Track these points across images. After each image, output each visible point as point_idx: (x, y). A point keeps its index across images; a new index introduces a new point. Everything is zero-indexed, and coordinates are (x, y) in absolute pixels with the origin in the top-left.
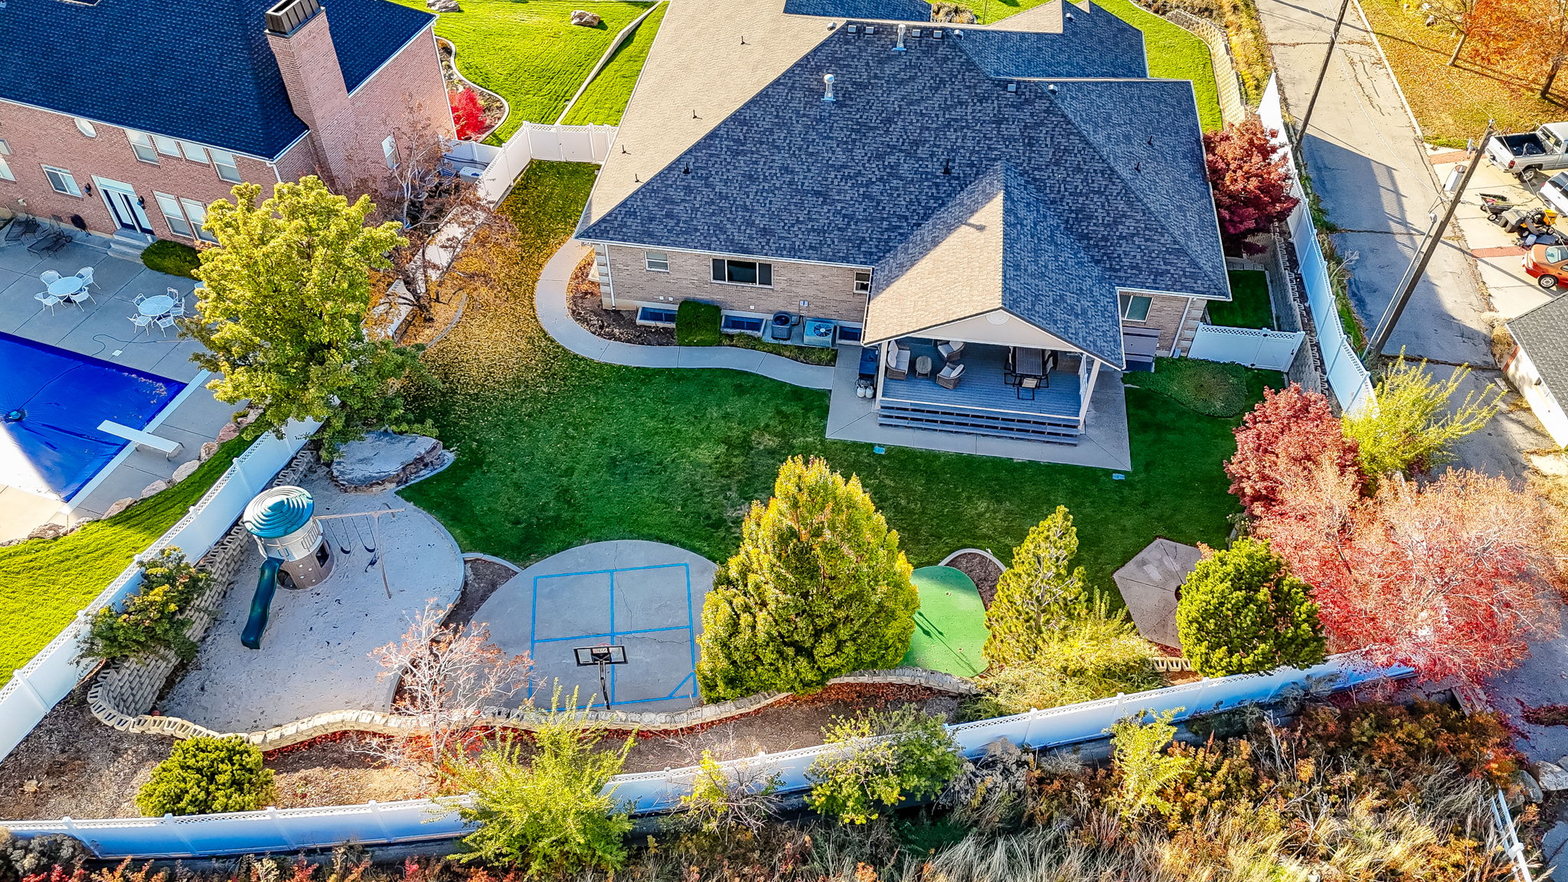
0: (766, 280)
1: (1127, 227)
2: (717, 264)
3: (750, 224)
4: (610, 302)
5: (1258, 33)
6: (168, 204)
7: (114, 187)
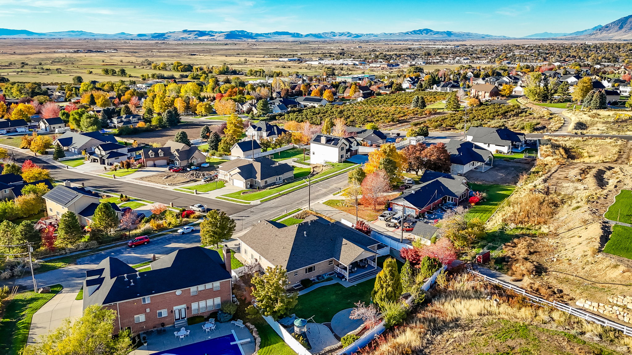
0: (315, 270)
2: (306, 270)
3: (310, 259)
6: (194, 306)
7: (179, 308)
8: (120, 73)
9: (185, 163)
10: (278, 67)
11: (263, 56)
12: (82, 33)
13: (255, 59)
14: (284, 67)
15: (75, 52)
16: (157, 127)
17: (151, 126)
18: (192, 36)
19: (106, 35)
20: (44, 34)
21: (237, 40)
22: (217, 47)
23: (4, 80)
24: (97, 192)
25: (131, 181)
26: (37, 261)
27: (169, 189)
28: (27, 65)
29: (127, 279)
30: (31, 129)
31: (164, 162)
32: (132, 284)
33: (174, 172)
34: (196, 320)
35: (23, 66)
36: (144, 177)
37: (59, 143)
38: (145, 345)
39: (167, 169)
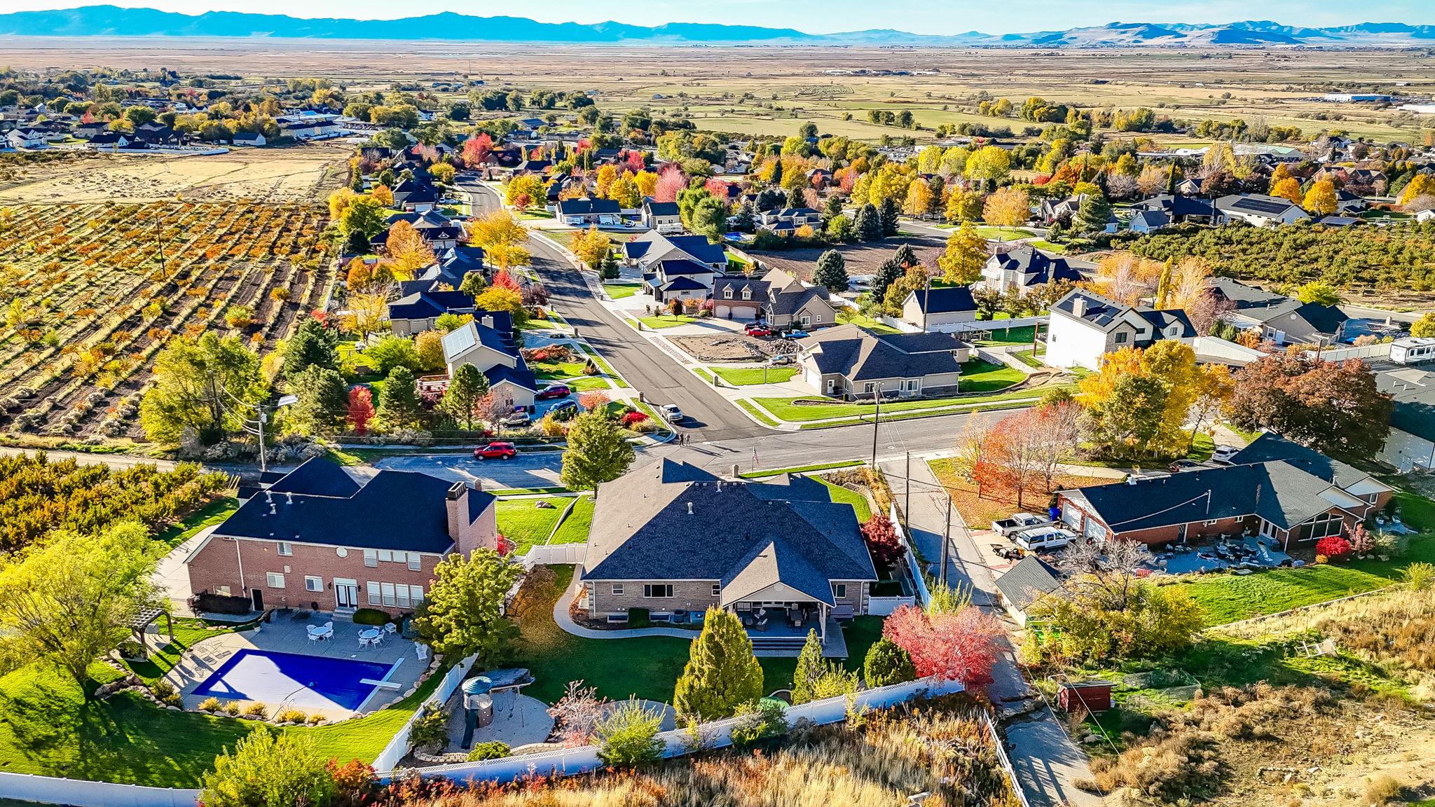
0: (670, 594)
1: (828, 555)
2: (647, 587)
3: (661, 566)
4: (594, 615)
5: (887, 490)
6: (373, 588)
7: (344, 583)
8: (900, 120)
9: (783, 320)
10: (1307, 116)
11: (1285, 87)
12: (892, 33)
13: (1251, 95)
14: (1324, 118)
15: (856, 74)
16: (835, 240)
17: (823, 235)
18: (1128, 37)
19: (937, 38)
20: (821, 38)
21: (1244, 45)
22: (1166, 64)
23: (687, 126)
24: (579, 349)
25: (658, 341)
26: (333, 446)
27: (688, 367)
28: (752, 98)
29: (270, 500)
30: (626, 221)
31: (751, 312)
32: (274, 512)
33: (750, 334)
34: (368, 616)
35: (741, 102)
36: (684, 337)
37: (625, 251)
38: (257, 629)
39: (743, 326)
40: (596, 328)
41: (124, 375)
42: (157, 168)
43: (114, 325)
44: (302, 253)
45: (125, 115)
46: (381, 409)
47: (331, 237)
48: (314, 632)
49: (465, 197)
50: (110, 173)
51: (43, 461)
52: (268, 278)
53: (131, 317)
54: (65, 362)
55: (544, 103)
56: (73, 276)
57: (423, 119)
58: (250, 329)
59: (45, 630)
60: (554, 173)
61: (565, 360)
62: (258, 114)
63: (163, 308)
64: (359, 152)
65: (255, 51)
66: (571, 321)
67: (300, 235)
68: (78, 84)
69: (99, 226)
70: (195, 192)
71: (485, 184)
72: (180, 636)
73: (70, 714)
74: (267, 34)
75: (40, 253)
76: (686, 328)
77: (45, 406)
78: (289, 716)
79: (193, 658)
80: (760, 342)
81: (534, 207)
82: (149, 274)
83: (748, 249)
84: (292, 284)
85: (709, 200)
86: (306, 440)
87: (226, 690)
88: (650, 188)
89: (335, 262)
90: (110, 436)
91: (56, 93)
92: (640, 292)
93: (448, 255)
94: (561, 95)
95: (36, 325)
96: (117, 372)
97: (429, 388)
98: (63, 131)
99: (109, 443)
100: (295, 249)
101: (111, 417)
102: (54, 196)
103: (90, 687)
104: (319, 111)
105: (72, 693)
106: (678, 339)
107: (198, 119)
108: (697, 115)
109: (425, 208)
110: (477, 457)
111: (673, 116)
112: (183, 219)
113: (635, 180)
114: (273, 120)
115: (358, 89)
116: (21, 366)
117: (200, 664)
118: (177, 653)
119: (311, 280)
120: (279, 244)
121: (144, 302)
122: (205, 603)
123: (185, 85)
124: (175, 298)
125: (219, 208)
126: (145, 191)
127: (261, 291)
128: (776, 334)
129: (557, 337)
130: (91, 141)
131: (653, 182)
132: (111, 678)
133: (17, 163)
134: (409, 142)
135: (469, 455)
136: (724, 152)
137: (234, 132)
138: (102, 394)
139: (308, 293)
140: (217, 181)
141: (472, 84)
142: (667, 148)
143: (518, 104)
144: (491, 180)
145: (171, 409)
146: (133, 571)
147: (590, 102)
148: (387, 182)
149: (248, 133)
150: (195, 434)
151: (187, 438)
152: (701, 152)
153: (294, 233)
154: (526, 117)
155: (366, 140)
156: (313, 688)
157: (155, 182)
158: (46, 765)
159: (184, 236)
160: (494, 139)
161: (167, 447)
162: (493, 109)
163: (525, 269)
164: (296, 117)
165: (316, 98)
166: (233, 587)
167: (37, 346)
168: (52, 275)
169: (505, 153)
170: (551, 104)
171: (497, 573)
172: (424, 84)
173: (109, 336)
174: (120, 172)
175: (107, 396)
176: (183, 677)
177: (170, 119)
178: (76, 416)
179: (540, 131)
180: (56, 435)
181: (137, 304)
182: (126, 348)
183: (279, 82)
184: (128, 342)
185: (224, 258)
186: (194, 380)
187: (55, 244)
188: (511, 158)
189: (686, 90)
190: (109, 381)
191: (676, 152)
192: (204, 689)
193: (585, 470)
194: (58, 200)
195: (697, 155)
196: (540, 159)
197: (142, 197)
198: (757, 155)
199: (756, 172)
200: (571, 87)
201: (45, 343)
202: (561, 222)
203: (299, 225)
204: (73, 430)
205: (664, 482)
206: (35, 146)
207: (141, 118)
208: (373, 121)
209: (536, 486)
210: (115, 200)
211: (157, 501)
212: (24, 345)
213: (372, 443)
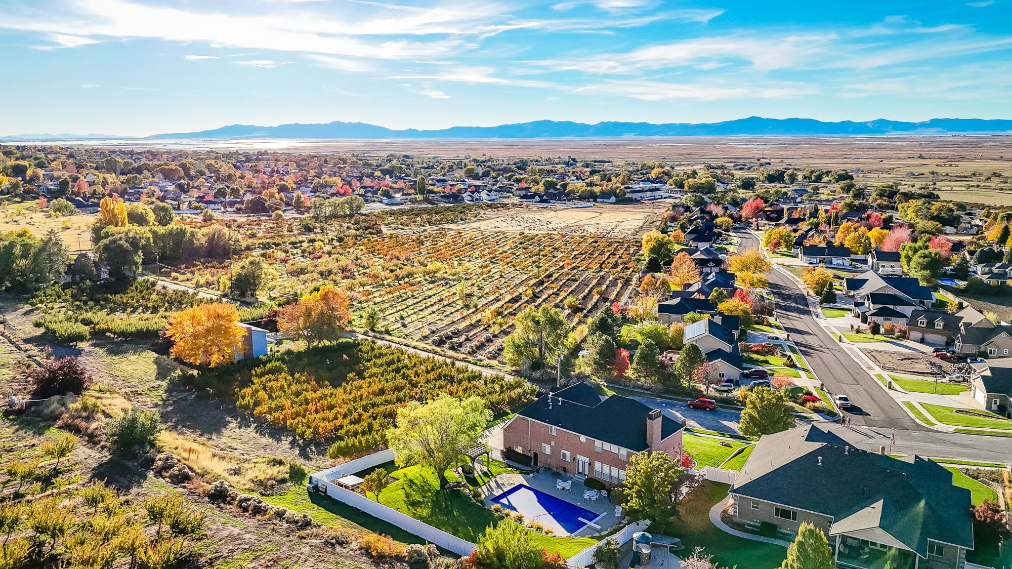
0: (794, 519)
2: (777, 509)
3: (790, 497)
4: (737, 520)
6: (598, 466)
7: (582, 458)
9: (971, 349)
23: (931, 197)
24: (786, 348)
25: (851, 350)
26: (602, 383)
27: (871, 373)
28: (999, 176)
29: (550, 401)
30: (854, 263)
31: (941, 339)
32: (551, 408)
33: (937, 356)
34: (593, 483)
35: (987, 179)
36: (876, 351)
37: (845, 284)
38: (531, 475)
39: (932, 349)
40: (806, 336)
41: (504, 327)
42: (552, 214)
43: (507, 300)
44: (619, 269)
45: (542, 183)
46: (634, 365)
47: (639, 260)
48: (561, 484)
49: (735, 240)
50: (526, 217)
51: (453, 364)
52: (595, 281)
53: (516, 296)
54: (478, 316)
55: (813, 178)
56: (494, 272)
57: (720, 188)
58: (576, 310)
59: (429, 444)
60: (804, 226)
61: (773, 354)
62: (616, 183)
63: (533, 293)
64: (671, 208)
65: (624, 145)
66: (787, 329)
67: (620, 257)
68: (522, 166)
69: (513, 245)
70: (568, 229)
71: (752, 232)
72: (494, 469)
73: (432, 493)
74: (633, 134)
75: (481, 258)
76: (880, 345)
77: (463, 338)
78: (534, 526)
79: (496, 482)
80: (944, 364)
81: (783, 249)
82: (531, 274)
83: (957, 292)
84: (608, 287)
85: (927, 252)
86: (588, 377)
87: (507, 504)
88: (880, 240)
89: (637, 275)
90: (489, 358)
91: (510, 170)
92: (850, 315)
93: (710, 277)
94: (828, 173)
95: (470, 295)
96: (501, 325)
97: (671, 358)
98: (509, 192)
99: (488, 361)
100: (616, 265)
101: (492, 348)
102: (495, 227)
103: (444, 481)
104: (652, 182)
105: (436, 484)
106: (870, 352)
107: (579, 186)
108: (943, 188)
109: (703, 246)
110: (689, 405)
111: (921, 189)
112: (557, 244)
113: (869, 234)
114: (623, 187)
115: (682, 168)
116: (458, 316)
117: (499, 486)
118: (489, 477)
119: (620, 285)
120: (606, 262)
121: (524, 289)
122: (509, 454)
123: (579, 167)
124: (541, 288)
125: (578, 239)
126: (541, 227)
127: (588, 289)
128: (962, 358)
129: (773, 338)
130: (521, 198)
131: (884, 236)
132: (455, 480)
133: (482, 208)
134: (706, 203)
135: (685, 404)
136: (959, 217)
137: (598, 194)
138: (491, 336)
139: (615, 292)
140: (581, 223)
141: (762, 165)
142: (907, 212)
143: (793, 178)
144: (758, 229)
145: (519, 346)
146: (474, 424)
147: (851, 178)
148: (683, 228)
149: (605, 195)
150: (529, 363)
151: (525, 366)
152: (937, 216)
153: (618, 256)
154: (797, 187)
155: (677, 201)
156: (553, 516)
157: (548, 222)
158: (414, 514)
159: (556, 254)
160: (766, 201)
161: (514, 368)
162: (773, 182)
163: (763, 291)
164: (637, 186)
165: (653, 174)
166: (524, 448)
167: (467, 307)
168: (484, 270)
169: (772, 212)
170: (819, 179)
171: (667, 470)
172: (727, 165)
173: (503, 305)
174: (532, 216)
175: (493, 337)
176: (488, 490)
177: (565, 186)
178: (476, 345)
179: (804, 198)
180: (464, 353)
181: (521, 290)
182: (509, 313)
183: (634, 164)
184: (511, 310)
185: (574, 268)
186: (533, 331)
187: (489, 254)
188: (775, 217)
189: (937, 169)
190: (496, 329)
191: (913, 215)
192: (497, 499)
193: (755, 424)
194: (497, 230)
195: (933, 218)
196: (797, 216)
197: (539, 231)
198: (989, 220)
199: (986, 234)
200: (837, 166)
201: (471, 305)
202: (801, 261)
203: (621, 251)
204: (473, 352)
205: (806, 440)
206: (493, 200)
207: (549, 185)
208: (686, 188)
209: (723, 431)
210: (525, 232)
211: (499, 395)
212: (462, 305)
213: (625, 386)
